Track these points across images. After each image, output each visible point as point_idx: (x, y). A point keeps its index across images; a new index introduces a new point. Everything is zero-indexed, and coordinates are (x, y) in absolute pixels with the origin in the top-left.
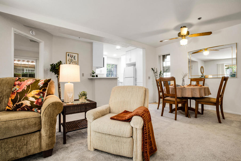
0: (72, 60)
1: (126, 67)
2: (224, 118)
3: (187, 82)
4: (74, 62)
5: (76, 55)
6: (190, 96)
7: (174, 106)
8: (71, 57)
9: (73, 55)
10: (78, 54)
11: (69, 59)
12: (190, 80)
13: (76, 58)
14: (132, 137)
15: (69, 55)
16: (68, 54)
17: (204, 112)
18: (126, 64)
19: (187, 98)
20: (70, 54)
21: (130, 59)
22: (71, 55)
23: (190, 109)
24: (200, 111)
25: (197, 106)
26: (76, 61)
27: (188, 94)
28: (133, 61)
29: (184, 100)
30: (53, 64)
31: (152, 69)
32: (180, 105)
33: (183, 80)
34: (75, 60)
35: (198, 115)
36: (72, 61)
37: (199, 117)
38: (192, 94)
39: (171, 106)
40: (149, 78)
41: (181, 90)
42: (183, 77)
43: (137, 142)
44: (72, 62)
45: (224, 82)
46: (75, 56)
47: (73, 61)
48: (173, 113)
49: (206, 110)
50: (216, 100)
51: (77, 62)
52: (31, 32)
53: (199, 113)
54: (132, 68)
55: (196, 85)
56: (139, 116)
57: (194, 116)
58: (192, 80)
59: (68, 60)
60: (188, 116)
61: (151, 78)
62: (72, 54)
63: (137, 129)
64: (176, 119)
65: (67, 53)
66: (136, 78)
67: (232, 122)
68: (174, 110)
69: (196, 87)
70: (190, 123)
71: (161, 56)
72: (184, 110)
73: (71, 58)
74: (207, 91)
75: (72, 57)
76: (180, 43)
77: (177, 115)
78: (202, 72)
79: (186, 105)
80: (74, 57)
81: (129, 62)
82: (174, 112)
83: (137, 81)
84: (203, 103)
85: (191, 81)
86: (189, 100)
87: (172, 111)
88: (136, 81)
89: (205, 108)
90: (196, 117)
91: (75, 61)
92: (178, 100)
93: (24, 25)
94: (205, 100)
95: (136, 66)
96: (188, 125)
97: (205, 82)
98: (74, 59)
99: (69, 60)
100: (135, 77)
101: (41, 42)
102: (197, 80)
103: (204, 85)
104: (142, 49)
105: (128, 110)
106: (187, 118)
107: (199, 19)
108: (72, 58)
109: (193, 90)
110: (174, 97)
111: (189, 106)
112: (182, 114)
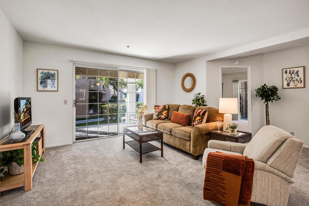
0: (292, 78)
4: (296, 79)
5: (301, 69)
8: (290, 73)
9: (294, 71)
10: (303, 67)
11: (287, 77)
13: (301, 74)
15: (286, 72)
16: (284, 71)
20: (288, 70)
22: (290, 71)
26: (300, 78)
34: (298, 76)
36: (292, 80)
44: (294, 81)
46: (298, 71)
47: (294, 79)
51: (302, 79)
59: (286, 79)
62: (292, 70)
65: (283, 69)
73: (291, 75)
75: (293, 73)
80: (296, 73)
91: (298, 78)
98: (296, 76)
99: (288, 79)
101: (248, 67)
108: (293, 75)
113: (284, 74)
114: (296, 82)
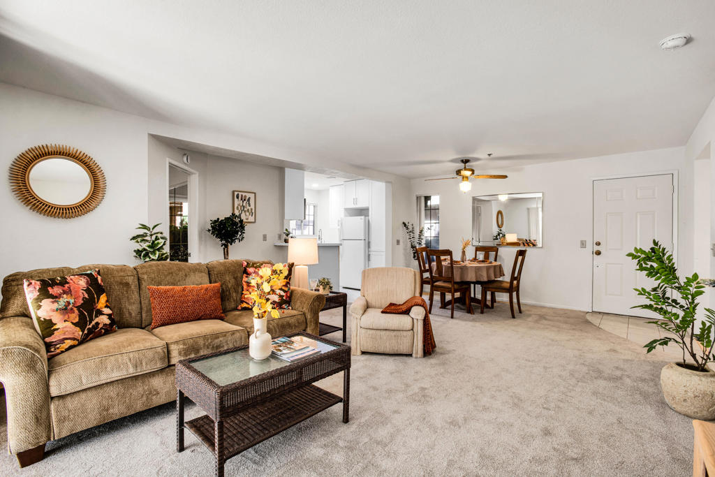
0: (244, 207)
1: (345, 216)
2: (520, 312)
3: (470, 254)
4: (248, 210)
5: (252, 196)
6: (474, 280)
7: (448, 297)
8: (242, 199)
9: (245, 196)
10: (255, 193)
11: (239, 205)
12: (474, 248)
13: (252, 202)
14: (412, 330)
15: (238, 198)
16: (236, 193)
17: (495, 304)
18: (346, 209)
19: (469, 283)
20: (240, 194)
21: (355, 200)
22: (242, 196)
23: (475, 300)
24: (489, 303)
25: (484, 294)
26: (251, 209)
27: (471, 277)
28: (361, 204)
29: (464, 286)
30: (218, 219)
31: (405, 224)
32: (457, 295)
33: (464, 253)
34: (250, 206)
35: (485, 310)
37: (486, 312)
38: (476, 276)
39: (443, 296)
40: (398, 242)
41: (460, 270)
42: (462, 247)
43: (417, 335)
44: (245, 211)
45: (520, 258)
46: (249, 198)
47: (245, 209)
48: (448, 309)
49: (499, 302)
50: (508, 285)
51: (253, 211)
52: (185, 159)
53: (487, 307)
54: (360, 220)
55: (483, 261)
56: (420, 305)
57: (480, 310)
58: (478, 249)
59: (237, 208)
60: (470, 311)
61: (401, 243)
62: (244, 194)
63: (417, 320)
64: (452, 317)
65: (233, 192)
66: (369, 242)
67: (529, 316)
68: (450, 303)
69: (482, 265)
70: (473, 320)
71: (420, 197)
72: (464, 303)
73: (243, 202)
74: (499, 270)
75: (245, 200)
76: (459, 186)
77: (455, 312)
78: (500, 223)
79: (468, 293)
80: (247, 201)
81: (352, 206)
82: (450, 307)
83: (373, 248)
84: (494, 290)
85: (476, 251)
86: (472, 286)
87: (444, 305)
88: (369, 247)
89: (498, 299)
90: (482, 312)
91: (249, 208)
92: (456, 286)
93: (178, 148)
94: (495, 285)
95: (368, 216)
96: (470, 324)
97: (499, 254)
98: (248, 205)
100: (367, 239)
101: (193, 174)
102: (486, 250)
103: (496, 260)
104: (384, 184)
105: (395, 303)
106: (469, 315)
107: (489, 155)
108: (245, 203)
109: (478, 269)
110: (451, 282)
111: (472, 296)
112: (461, 309)
113: (236, 199)
114: (247, 214)
